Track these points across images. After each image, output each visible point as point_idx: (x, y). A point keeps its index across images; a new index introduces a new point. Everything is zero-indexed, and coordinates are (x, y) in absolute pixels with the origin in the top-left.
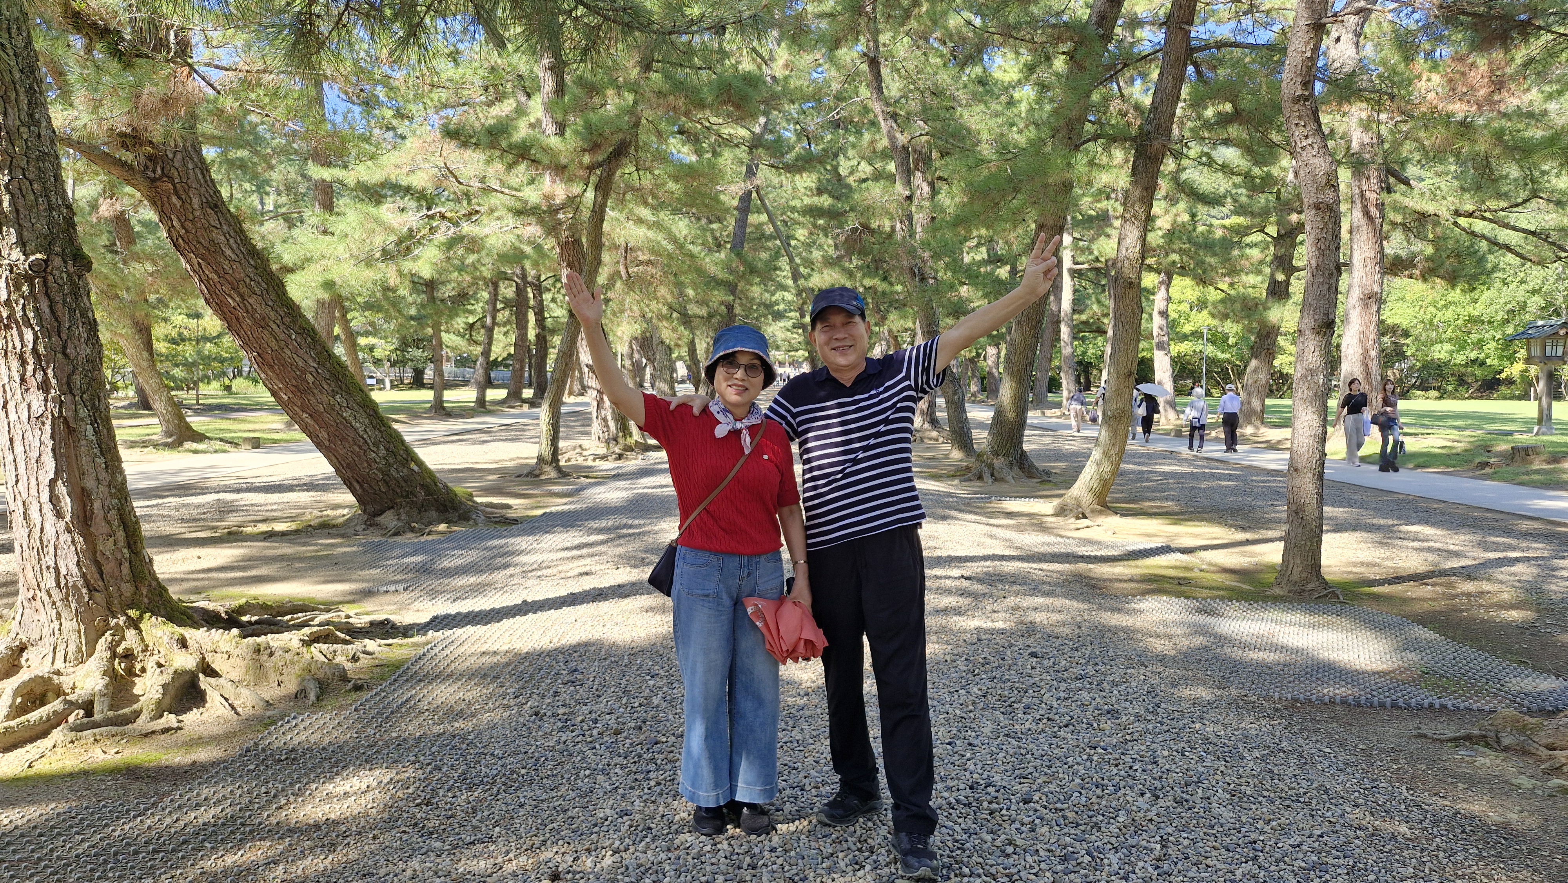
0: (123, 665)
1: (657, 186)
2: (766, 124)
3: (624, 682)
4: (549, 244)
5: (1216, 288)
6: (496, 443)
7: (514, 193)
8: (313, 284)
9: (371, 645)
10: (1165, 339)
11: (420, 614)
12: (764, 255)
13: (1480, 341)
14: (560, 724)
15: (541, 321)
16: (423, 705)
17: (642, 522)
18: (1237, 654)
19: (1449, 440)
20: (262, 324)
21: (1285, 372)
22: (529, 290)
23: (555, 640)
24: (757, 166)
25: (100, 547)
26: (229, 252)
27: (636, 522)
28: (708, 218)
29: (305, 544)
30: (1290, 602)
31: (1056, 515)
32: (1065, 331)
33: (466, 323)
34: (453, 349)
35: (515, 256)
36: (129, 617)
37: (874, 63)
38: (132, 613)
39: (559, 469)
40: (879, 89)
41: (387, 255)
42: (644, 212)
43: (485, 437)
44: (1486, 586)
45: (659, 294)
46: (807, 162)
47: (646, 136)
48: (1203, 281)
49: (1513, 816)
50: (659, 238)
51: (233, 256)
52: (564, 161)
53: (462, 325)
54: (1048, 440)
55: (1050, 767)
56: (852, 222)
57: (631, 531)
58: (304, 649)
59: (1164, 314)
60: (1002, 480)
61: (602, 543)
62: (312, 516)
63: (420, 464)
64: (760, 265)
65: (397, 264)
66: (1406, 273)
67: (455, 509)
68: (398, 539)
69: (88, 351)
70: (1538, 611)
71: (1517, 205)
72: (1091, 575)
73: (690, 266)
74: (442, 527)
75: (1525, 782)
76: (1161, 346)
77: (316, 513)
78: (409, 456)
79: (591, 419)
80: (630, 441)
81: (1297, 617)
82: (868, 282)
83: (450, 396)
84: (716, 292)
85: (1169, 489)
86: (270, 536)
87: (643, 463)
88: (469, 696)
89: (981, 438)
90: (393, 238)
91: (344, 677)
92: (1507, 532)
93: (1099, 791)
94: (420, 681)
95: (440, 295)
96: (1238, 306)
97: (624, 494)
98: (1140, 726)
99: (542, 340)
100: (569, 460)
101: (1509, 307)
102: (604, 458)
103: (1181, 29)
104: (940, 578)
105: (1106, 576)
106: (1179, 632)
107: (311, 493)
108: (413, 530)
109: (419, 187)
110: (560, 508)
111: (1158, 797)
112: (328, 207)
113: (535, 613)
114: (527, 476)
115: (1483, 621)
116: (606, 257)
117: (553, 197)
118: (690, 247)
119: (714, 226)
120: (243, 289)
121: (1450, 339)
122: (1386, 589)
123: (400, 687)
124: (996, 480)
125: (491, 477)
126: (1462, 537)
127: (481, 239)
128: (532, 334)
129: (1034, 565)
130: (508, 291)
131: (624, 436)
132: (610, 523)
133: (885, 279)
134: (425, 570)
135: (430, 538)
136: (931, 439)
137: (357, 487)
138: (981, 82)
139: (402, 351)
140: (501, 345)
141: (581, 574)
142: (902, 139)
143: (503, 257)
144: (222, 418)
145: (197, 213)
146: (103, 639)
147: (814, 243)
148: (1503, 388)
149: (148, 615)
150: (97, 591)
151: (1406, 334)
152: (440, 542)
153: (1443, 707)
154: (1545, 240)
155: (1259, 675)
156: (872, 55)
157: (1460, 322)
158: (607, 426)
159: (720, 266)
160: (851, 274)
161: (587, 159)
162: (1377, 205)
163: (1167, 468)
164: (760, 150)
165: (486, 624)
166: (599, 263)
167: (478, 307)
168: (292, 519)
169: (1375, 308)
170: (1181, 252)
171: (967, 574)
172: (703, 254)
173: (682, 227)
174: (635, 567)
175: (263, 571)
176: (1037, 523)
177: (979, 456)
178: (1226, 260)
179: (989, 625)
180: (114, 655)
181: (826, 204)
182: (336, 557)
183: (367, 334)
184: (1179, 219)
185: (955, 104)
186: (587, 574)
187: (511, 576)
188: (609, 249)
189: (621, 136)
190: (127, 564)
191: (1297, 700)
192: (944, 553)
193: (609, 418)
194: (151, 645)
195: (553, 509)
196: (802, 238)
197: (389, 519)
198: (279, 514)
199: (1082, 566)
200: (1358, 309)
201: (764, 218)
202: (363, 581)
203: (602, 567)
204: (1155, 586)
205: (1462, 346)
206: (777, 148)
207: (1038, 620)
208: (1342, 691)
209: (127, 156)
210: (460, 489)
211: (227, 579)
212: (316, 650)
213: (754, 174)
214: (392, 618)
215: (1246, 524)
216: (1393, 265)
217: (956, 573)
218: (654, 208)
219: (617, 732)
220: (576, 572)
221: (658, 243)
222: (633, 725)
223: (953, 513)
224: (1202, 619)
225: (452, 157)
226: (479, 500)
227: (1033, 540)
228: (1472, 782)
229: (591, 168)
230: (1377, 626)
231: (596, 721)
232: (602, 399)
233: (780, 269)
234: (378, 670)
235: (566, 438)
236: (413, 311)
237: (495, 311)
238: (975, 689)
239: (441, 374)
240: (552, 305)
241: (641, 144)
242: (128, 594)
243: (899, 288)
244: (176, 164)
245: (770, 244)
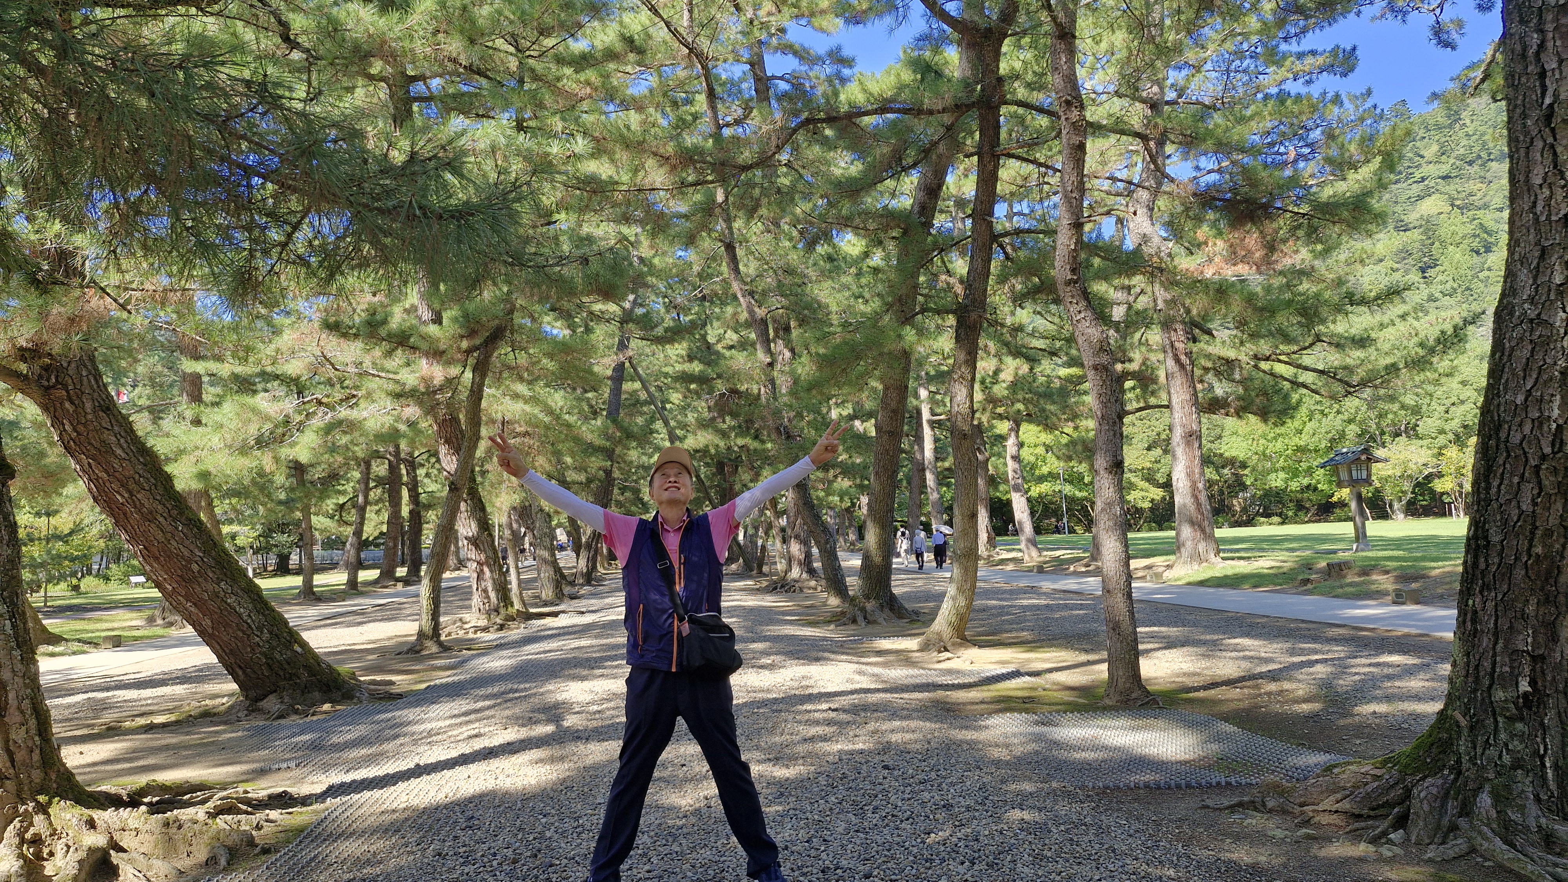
0: (31, 850)
1: (534, 364)
2: (635, 300)
3: (518, 823)
4: (427, 424)
5: (1062, 432)
6: (372, 625)
7: (391, 376)
8: (187, 476)
9: (274, 814)
10: (1020, 481)
11: (316, 786)
12: (640, 420)
13: (1310, 468)
14: (462, 860)
15: (415, 497)
16: (332, 859)
17: (527, 686)
18: (1064, 754)
19: (1278, 561)
20: (150, 517)
21: (1139, 506)
22: (402, 466)
23: (451, 795)
24: (628, 340)
25: (13, 736)
26: (119, 452)
27: (522, 686)
28: (583, 388)
29: (188, 733)
30: (1117, 711)
31: (920, 650)
32: (930, 478)
33: (337, 504)
34: (322, 531)
35: (393, 436)
36: (38, 802)
37: (730, 248)
38: (42, 798)
39: (440, 644)
40: (736, 270)
41: (261, 443)
42: (521, 388)
43: (359, 619)
44: (1286, 685)
45: (537, 464)
46: (675, 334)
47: (520, 320)
48: (1049, 427)
49: (1263, 859)
50: (536, 411)
51: (123, 455)
52: (442, 347)
53: (332, 506)
54: (920, 583)
55: (889, 850)
56: (721, 387)
57: (517, 695)
58: (210, 821)
59: (1016, 458)
60: (875, 622)
61: (489, 708)
62: (192, 707)
63: (304, 645)
64: (635, 429)
65: (273, 450)
66: (1222, 411)
67: (338, 689)
68: (283, 722)
69: (9, 552)
70: (1325, 702)
71: (1305, 349)
72: (948, 700)
73: (566, 435)
74: (327, 707)
75: (1279, 833)
76: (1017, 488)
77: (195, 704)
78: (292, 637)
79: (471, 593)
80: (512, 611)
81: (1122, 722)
82: (740, 442)
83: (319, 579)
84: (593, 459)
85: (1025, 621)
86: (150, 728)
87: (526, 631)
88: (373, 848)
89: (853, 582)
90: (268, 426)
91: (251, 842)
92: (1315, 639)
93: (928, 864)
94: (325, 840)
95: (309, 477)
96: (1079, 448)
97: (508, 662)
98: (967, 815)
99: (416, 518)
100: (449, 634)
101: (1330, 436)
102: (485, 629)
103: (985, 220)
104: (810, 711)
105: (960, 701)
106: (1016, 741)
107: (185, 686)
108: (296, 712)
109: (294, 376)
110: (444, 681)
111: (974, 864)
112: (196, 397)
113: (428, 774)
114: (407, 653)
115: (1277, 714)
116: (484, 432)
117: (432, 378)
118: (567, 417)
119: (590, 395)
120: (132, 486)
121: (1283, 469)
122: (1201, 694)
123: (307, 846)
124: (868, 623)
125: (370, 657)
126: (1275, 646)
127: (360, 422)
128: (405, 511)
129: (896, 696)
130: (380, 469)
131: (506, 606)
132: (496, 690)
133: (756, 437)
134: (315, 747)
135: (315, 718)
136: (809, 588)
137: (240, 673)
138: (830, 259)
139: (266, 537)
140: (373, 524)
141: (470, 737)
142: (760, 312)
143: (379, 437)
144: (76, 619)
145: (90, 417)
146: (12, 826)
147: (689, 405)
148: (1337, 511)
149: (57, 799)
150: (8, 779)
151: (1244, 466)
152: (325, 721)
153: (1228, 784)
154: (1334, 378)
155: (1080, 771)
156: (728, 241)
157: (1289, 452)
158: (488, 597)
159: (596, 434)
160: (724, 434)
161: (465, 344)
162: (1186, 354)
163: (1025, 602)
164: (630, 325)
165: (382, 788)
166: (478, 438)
167: (349, 487)
168: (170, 711)
169: (1196, 445)
170: (1025, 401)
171: (833, 706)
172: (579, 423)
173: (558, 399)
174: (523, 726)
175: (150, 761)
176: (903, 658)
177: (852, 600)
178: (1065, 407)
179: (851, 747)
180: (23, 841)
181: (697, 369)
182: (222, 742)
183: (230, 522)
184: (1020, 372)
185: (806, 281)
186: (476, 736)
187: (401, 745)
188: (487, 424)
189: (497, 322)
190: (38, 751)
191: (1108, 787)
192: (815, 691)
193: (490, 589)
194: (59, 828)
195: (438, 682)
196: (677, 402)
197: (272, 703)
198: (155, 708)
199: (940, 694)
200: (1182, 446)
201: (637, 385)
202: (253, 762)
203: (491, 729)
204: (1002, 705)
205: (1295, 474)
206: (647, 323)
207: (893, 740)
208: (1148, 777)
209: (23, 367)
210: (344, 669)
211: (115, 771)
212: (222, 822)
213: (627, 347)
214: (289, 790)
215: (1089, 647)
216: (1210, 405)
217: (825, 706)
218: (530, 383)
219: (515, 861)
220: (465, 735)
221: (535, 416)
222: (529, 854)
223: (826, 655)
224: (1037, 729)
225: (329, 347)
226: (362, 679)
227: (898, 674)
228: (1238, 838)
229: (468, 352)
230: (1190, 724)
231: (495, 855)
232: (482, 570)
233: (657, 432)
234: (282, 835)
235: (446, 614)
236: (282, 496)
237: (367, 490)
238: (833, 799)
239: (311, 557)
240: (426, 480)
241: (516, 328)
242: (38, 781)
243: (769, 445)
244: (70, 372)
245: (645, 409)
